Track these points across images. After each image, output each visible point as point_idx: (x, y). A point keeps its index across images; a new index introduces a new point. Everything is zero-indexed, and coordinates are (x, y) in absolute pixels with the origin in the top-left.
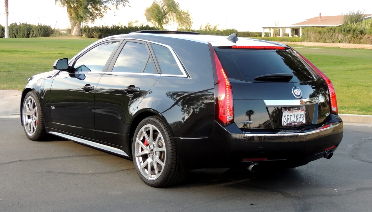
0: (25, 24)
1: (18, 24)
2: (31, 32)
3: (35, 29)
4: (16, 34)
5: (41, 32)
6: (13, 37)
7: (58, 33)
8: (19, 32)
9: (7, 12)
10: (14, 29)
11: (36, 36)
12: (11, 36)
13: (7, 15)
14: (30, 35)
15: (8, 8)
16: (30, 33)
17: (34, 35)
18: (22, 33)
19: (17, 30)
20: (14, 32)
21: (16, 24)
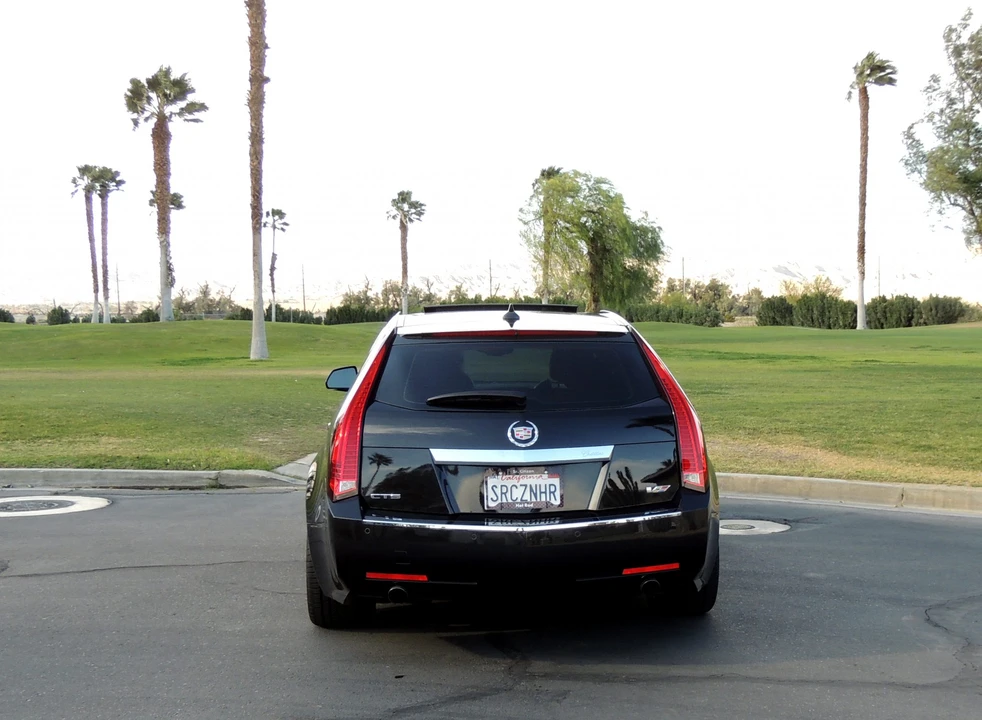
0: (904, 298)
1: (888, 297)
2: (915, 315)
3: (925, 308)
4: (882, 321)
5: (937, 313)
6: (876, 328)
7: (976, 315)
8: (888, 315)
9: (863, 273)
10: (879, 309)
11: (925, 324)
12: (873, 325)
13: (863, 278)
14: (913, 323)
15: (863, 263)
16: (912, 317)
17: (922, 321)
18: (895, 316)
19: (885, 312)
20: (879, 315)
21: (884, 297)
